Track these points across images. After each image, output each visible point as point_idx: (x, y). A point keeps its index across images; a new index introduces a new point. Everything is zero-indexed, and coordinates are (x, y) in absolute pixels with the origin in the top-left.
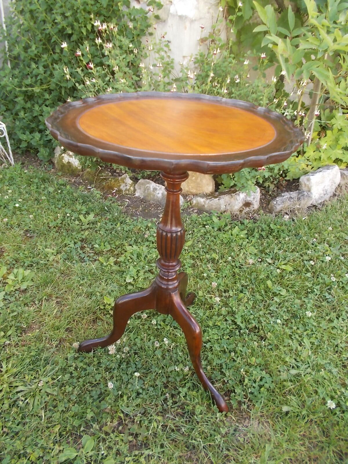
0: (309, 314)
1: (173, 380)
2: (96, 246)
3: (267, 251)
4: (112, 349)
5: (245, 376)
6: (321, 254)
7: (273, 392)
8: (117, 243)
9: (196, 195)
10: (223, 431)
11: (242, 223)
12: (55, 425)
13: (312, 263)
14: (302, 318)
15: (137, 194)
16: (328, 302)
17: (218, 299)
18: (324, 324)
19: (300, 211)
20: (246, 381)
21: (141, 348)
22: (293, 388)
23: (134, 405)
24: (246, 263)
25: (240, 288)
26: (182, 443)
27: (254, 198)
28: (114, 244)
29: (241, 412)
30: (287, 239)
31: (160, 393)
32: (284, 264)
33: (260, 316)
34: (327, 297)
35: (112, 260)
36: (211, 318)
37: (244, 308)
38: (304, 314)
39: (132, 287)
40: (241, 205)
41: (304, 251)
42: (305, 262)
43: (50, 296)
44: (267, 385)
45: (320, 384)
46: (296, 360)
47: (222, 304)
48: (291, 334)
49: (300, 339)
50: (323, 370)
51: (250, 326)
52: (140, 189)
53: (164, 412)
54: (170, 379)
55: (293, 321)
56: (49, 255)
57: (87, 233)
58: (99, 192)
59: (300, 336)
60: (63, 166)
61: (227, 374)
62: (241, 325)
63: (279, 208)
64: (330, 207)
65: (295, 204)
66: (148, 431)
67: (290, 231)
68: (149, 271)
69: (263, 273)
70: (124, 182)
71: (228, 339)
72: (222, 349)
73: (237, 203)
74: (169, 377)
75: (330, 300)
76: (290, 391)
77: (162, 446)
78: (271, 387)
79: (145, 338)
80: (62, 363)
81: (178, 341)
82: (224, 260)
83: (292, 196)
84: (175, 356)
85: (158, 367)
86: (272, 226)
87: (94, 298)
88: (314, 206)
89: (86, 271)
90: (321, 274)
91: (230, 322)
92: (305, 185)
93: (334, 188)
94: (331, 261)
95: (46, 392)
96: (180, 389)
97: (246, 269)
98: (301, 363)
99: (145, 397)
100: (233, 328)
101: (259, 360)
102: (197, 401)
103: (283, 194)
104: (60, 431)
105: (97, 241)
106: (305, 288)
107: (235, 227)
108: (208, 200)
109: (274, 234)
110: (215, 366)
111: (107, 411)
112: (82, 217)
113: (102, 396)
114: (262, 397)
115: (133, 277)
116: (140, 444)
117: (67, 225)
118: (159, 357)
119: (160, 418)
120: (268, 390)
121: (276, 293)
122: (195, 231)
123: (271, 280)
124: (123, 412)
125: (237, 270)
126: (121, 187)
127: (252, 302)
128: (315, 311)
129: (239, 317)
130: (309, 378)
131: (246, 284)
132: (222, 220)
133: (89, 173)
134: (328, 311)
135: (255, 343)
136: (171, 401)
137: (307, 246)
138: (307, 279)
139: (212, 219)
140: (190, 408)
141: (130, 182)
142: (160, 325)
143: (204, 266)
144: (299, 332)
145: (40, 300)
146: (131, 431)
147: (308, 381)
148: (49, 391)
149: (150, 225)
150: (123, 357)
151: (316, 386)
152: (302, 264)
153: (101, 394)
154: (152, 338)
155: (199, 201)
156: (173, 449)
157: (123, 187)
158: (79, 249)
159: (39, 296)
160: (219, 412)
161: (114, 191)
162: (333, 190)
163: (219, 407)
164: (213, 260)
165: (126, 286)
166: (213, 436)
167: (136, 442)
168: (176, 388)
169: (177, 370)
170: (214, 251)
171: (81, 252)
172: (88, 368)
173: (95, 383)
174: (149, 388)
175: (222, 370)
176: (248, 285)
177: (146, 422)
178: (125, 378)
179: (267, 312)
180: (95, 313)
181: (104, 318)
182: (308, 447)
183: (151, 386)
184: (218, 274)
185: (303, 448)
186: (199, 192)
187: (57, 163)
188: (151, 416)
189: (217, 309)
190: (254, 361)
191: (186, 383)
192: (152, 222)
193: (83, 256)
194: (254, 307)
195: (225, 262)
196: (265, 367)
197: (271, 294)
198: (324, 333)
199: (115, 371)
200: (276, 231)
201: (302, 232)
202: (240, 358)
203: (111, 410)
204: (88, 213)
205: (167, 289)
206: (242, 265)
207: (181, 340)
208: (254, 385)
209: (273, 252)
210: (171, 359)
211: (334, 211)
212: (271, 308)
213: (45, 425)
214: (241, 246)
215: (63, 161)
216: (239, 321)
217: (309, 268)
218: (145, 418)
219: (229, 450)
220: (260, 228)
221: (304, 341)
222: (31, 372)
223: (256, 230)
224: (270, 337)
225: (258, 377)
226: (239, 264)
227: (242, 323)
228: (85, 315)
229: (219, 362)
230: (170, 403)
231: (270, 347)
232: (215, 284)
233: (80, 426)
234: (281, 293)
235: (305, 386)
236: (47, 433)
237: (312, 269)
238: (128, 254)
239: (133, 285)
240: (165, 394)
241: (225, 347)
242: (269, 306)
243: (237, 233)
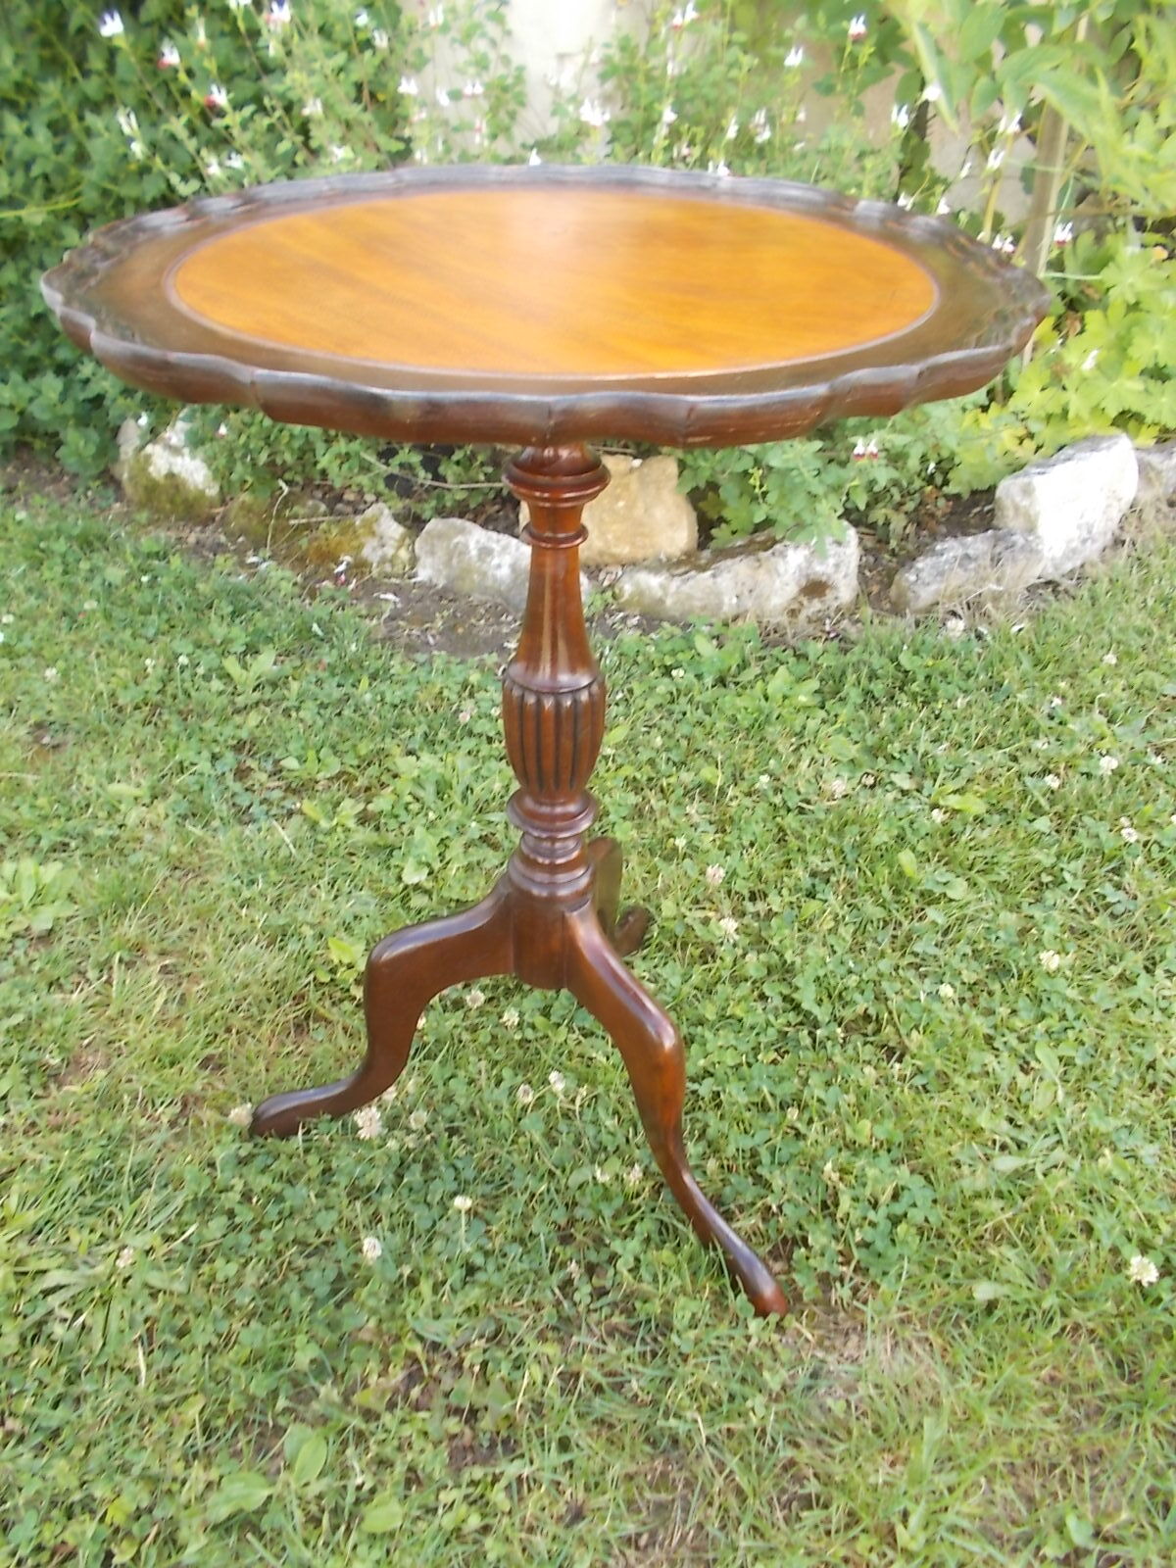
0: (1051, 960)
1: (590, 1215)
2: (291, 763)
3: (894, 748)
4: (368, 1120)
5: (841, 1186)
6: (1081, 749)
7: (940, 1236)
8: (364, 749)
9: (631, 565)
10: (773, 1380)
11: (801, 657)
12: (186, 1397)
13: (1052, 782)
14: (1026, 976)
15: (423, 574)
16: (1114, 916)
17: (730, 925)
18: (1103, 992)
19: (1002, 604)
20: (845, 1203)
21: (472, 1111)
22: (1009, 1220)
23: (458, 1309)
24: (820, 791)
25: (806, 882)
26: (634, 1429)
27: (837, 566)
28: (351, 754)
29: (831, 1311)
30: (960, 703)
31: (546, 1263)
32: (955, 792)
33: (880, 975)
34: (1109, 900)
35: (350, 808)
36: (710, 992)
37: (823, 951)
38: (1034, 960)
39: (426, 899)
40: (792, 590)
41: (1023, 743)
42: (1028, 780)
43: (138, 948)
44: (916, 1215)
45: (1099, 1200)
46: (1011, 1120)
47: (745, 941)
48: (991, 1032)
49: (1022, 1048)
50: (1107, 1151)
51: (848, 1014)
52: (432, 553)
53: (563, 1328)
54: (578, 1212)
55: (996, 987)
56: (123, 807)
57: (253, 719)
58: (288, 573)
59: (1021, 1040)
60: (152, 489)
61: (777, 1183)
62: (816, 1011)
63: (925, 595)
64: (1105, 585)
65: (984, 580)
66: (514, 1396)
67: (969, 675)
68: (484, 839)
69: (882, 826)
70: (373, 534)
71: (774, 1062)
72: (757, 1099)
73: (778, 583)
74: (575, 1204)
75: (1119, 909)
76: (996, 1230)
77: (564, 1445)
78: (931, 1219)
79: (484, 1076)
80: (194, 1184)
81: (600, 1077)
82: (744, 786)
83: (971, 552)
84: (591, 1131)
85: (533, 1172)
86: (905, 659)
87: (293, 946)
88: (1051, 584)
89: (259, 853)
90: (1086, 819)
91: (777, 1001)
92: (1017, 508)
93: (1116, 516)
94: (1118, 773)
95: (146, 1285)
96: (616, 1245)
97: (822, 816)
98: (1030, 1131)
99: (496, 1279)
100: (789, 1024)
101: (886, 1129)
102: (676, 1282)
103: (938, 547)
104: (206, 1415)
105: (292, 747)
106: (1034, 871)
107: (774, 671)
108: (677, 581)
109: (915, 687)
110: (735, 1158)
111: (365, 1336)
112: (232, 665)
113: (344, 1288)
114: (901, 1257)
115: (428, 865)
116: (486, 1444)
117: (181, 696)
118: (538, 1138)
119: (551, 1349)
120: (921, 1231)
121: (931, 893)
122: (637, 692)
123: (913, 850)
124: (421, 1338)
125: (791, 821)
126: (366, 552)
127: (852, 929)
128: (1072, 948)
129: (807, 983)
130: (1062, 1181)
131: (825, 867)
132: (729, 646)
133: (247, 509)
134: (1116, 949)
135: (868, 1070)
136: (586, 1289)
137: (1032, 725)
138: (1036, 840)
139: (691, 647)
140: (656, 1307)
141: (394, 530)
142: (533, 1027)
143: (674, 813)
144: (1017, 1023)
145: (104, 966)
146: (453, 1400)
147: (1060, 1193)
148: (156, 1279)
149: (475, 678)
150: (411, 1145)
151: (1087, 1207)
152: (1017, 787)
153: (340, 1277)
154: (507, 1073)
155: (643, 585)
156: (602, 1453)
157: (370, 552)
158: (230, 777)
159: (98, 953)
160: (756, 1315)
161: (342, 568)
162: (1114, 525)
163: (755, 1297)
164: (705, 790)
165: (405, 900)
166: (738, 1400)
167: (475, 1437)
168: (599, 1242)
169: (601, 1179)
170: (707, 755)
171: (237, 787)
172: (288, 1192)
173: (317, 1242)
174: (507, 1249)
175: (759, 1170)
176: (832, 871)
177: (505, 1368)
178: (421, 1217)
179: (904, 962)
180: (299, 998)
181: (334, 1014)
182: (1068, 1419)
183: (514, 1239)
184: (728, 839)
185: (1050, 1425)
186: (640, 555)
187: (131, 478)
188: (520, 1343)
189: (729, 960)
190: (867, 1131)
191: (634, 1223)
192: (481, 667)
193: (244, 800)
194: (857, 947)
195: (749, 794)
196: (908, 1151)
197: (914, 897)
198: (1106, 1025)
199: (386, 1197)
200: (921, 678)
201: (1010, 677)
202: (817, 1125)
203: (379, 1332)
204: (252, 650)
205: (552, 900)
206: (808, 802)
207: (609, 1076)
208: (872, 1215)
209: (916, 752)
210: (578, 1143)
211: (1119, 597)
212: (918, 947)
213: (152, 1399)
214: (800, 735)
215: (151, 469)
216: (807, 999)
217: (1043, 802)
218: (500, 1354)
219: (797, 1445)
220: (865, 671)
221: (1039, 1053)
222: (90, 1220)
223: (851, 678)
224: (920, 1047)
225: (884, 1190)
226: (797, 798)
227: (820, 1003)
228: (268, 1007)
229: (747, 1143)
230: (583, 1293)
231: (919, 1081)
232: (716, 874)
233: (274, 1394)
234: (951, 894)
235: (1048, 1212)
236: (160, 1427)
237: (1052, 803)
238: (404, 786)
239: (428, 893)
240: (564, 1265)
241: (765, 1090)
242: (909, 939)
243: (785, 690)
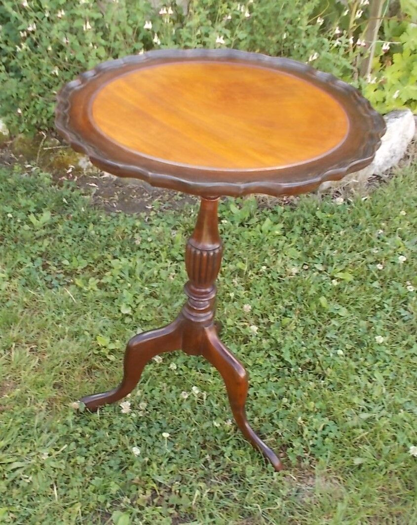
0: (380, 339)
1: (212, 439)
2: (66, 262)
3: (316, 253)
4: (125, 406)
5: (304, 425)
6: (391, 252)
7: (341, 443)
8: (96, 255)
10: (284, 493)
11: (275, 212)
13: (379, 267)
14: (371, 346)
16: (404, 321)
17: (255, 328)
18: (400, 351)
19: (358, 189)
20: (306, 431)
21: (162, 402)
22: (367, 436)
23: (168, 472)
24: (286, 272)
25: (283, 310)
26: (235, 510)
28: (90, 258)
29: (302, 469)
30: (342, 233)
31: (198, 456)
32: (341, 271)
33: (314, 347)
34: (402, 315)
35: (93, 282)
36: (248, 355)
37: (292, 338)
38: (373, 340)
39: (131, 320)
41: (368, 250)
42: (370, 266)
44: (332, 435)
45: (399, 428)
46: (365, 400)
47: (261, 334)
48: (357, 367)
49: (369, 373)
50: (402, 410)
51: (302, 362)
53: (205, 478)
54: (207, 438)
55: (359, 350)
57: (46, 243)
58: (47, 174)
59: (369, 370)
61: (280, 425)
62: (290, 361)
63: (326, 185)
64: (400, 179)
65: (351, 177)
66: (191, 500)
67: (345, 220)
68: (151, 295)
69: (313, 286)
71: (277, 381)
72: (270, 396)
74: (206, 435)
75: (406, 318)
76: (361, 439)
77: (211, 516)
78: (337, 436)
79: (165, 389)
80: (62, 430)
81: (210, 388)
82: (255, 270)
84: (208, 408)
85: (188, 424)
86: (319, 214)
87: (82, 340)
88: (378, 177)
89: (60, 301)
90: (393, 282)
91: (275, 358)
93: (405, 145)
94: (406, 262)
95: (51, 466)
96: (224, 449)
97: (288, 283)
98: (373, 404)
99: (180, 461)
100: (280, 367)
101: (320, 405)
102: (246, 461)
104: (83, 509)
105: (66, 255)
106: (373, 304)
107: (264, 220)
109: (323, 226)
110: (264, 417)
111: (135, 482)
112: (32, 218)
113: (123, 467)
114: (327, 450)
115: (130, 305)
116: (183, 516)
119: (202, 485)
120: (333, 441)
121: (333, 313)
123: (325, 296)
124: (155, 482)
125: (275, 285)
126: (81, 164)
127: (302, 328)
128: (388, 334)
129: (286, 351)
130: (385, 422)
131: (290, 304)
132: (244, 208)
134: (405, 334)
135: (311, 383)
136: (213, 464)
137: (371, 242)
138: (373, 291)
139: (228, 209)
140: (239, 469)
142: (181, 369)
143: (227, 282)
144: (367, 364)
146: (170, 503)
147: (385, 426)
148: (53, 464)
149: (138, 223)
150: (141, 415)
151: (394, 430)
152: (366, 269)
153: (122, 463)
154: (174, 387)
156: (225, 518)
158: (41, 268)
160: (275, 471)
161: (70, 170)
162: (405, 149)
163: (273, 466)
164: (240, 272)
165: (122, 320)
166: (271, 500)
167: (179, 514)
168: (216, 449)
169: (216, 425)
170: (239, 257)
171: (44, 273)
172: (97, 433)
173: (111, 451)
175: (274, 421)
176: (293, 305)
177: (188, 491)
179: (323, 342)
181: (101, 366)
182: (388, 503)
183: (184, 448)
184: (250, 293)
185: (382, 504)
188: (191, 483)
189: (255, 342)
190: (313, 406)
191: (228, 441)
192: (139, 218)
193: (48, 278)
194: (305, 336)
195: (257, 274)
196: (328, 412)
197: (326, 315)
198: (401, 364)
200: (325, 222)
201: (362, 221)
202: (294, 404)
203: (140, 480)
204: (39, 211)
206: (281, 277)
207: (214, 388)
208: (316, 435)
209: (324, 254)
211: (407, 184)
212: (328, 335)
214: (276, 248)
216: (287, 356)
217: (376, 275)
218: (185, 487)
219: (293, 514)
220: (302, 220)
221: (376, 375)
222: (24, 444)
223: (296, 223)
224: (331, 374)
225: (319, 426)
226: (277, 275)
227: (291, 358)
229: (268, 411)
231: (331, 387)
232: (247, 308)
233: (106, 501)
234: (340, 314)
235: (380, 433)
236: (66, 513)
237: (379, 275)
238: (116, 272)
239: (131, 317)
240: (204, 456)
241: (273, 392)
242: (325, 332)
243: (269, 228)
